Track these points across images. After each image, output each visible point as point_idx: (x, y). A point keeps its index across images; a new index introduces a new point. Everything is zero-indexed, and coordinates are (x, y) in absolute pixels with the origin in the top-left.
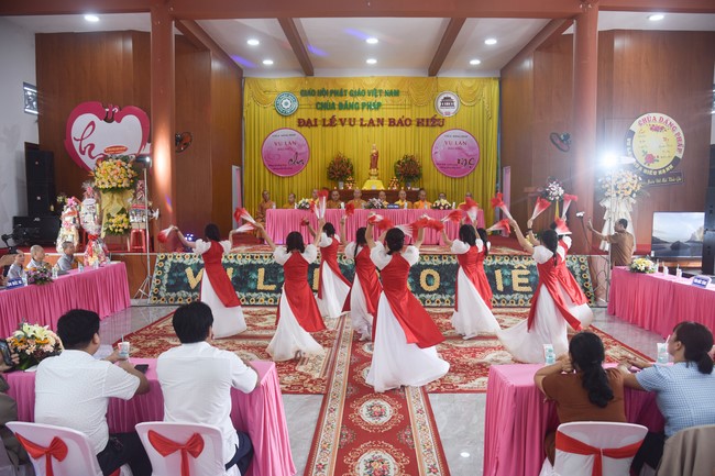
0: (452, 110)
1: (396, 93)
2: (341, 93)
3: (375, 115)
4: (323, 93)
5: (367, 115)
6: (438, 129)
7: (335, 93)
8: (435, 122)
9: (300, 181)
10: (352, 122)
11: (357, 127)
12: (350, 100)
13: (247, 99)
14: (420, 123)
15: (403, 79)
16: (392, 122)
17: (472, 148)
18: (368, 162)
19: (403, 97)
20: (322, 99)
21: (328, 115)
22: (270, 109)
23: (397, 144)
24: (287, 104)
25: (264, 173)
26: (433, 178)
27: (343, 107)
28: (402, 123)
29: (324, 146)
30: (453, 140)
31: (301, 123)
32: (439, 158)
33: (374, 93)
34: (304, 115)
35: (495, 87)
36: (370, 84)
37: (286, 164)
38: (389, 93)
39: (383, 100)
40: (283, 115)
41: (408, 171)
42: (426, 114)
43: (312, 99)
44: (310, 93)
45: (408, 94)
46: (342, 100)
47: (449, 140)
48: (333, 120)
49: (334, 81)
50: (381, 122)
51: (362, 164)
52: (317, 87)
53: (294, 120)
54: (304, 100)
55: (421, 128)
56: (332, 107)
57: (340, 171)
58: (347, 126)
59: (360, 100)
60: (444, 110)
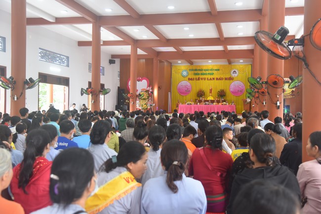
0: (236, 75)
1: (219, 70)
2: (201, 70)
3: (212, 77)
4: (196, 70)
5: (209, 77)
6: (231, 81)
7: (200, 70)
8: (231, 79)
9: (189, 97)
10: (205, 79)
11: (206, 80)
12: (204, 72)
13: (173, 72)
14: (226, 79)
15: (221, 66)
16: (217, 79)
17: (242, 87)
19: (220, 71)
20: (196, 72)
21: (197, 77)
22: (180, 75)
23: (218, 86)
24: (185, 73)
25: (178, 95)
26: (230, 96)
27: (202, 74)
28: (220, 79)
29: (196, 86)
30: (237, 84)
31: (190, 79)
32: (232, 90)
33: (212, 70)
34: (190, 77)
35: (250, 67)
36: (210, 67)
37: (184, 92)
38: (216, 70)
39: (215, 72)
40: (184, 77)
41: (222, 94)
42: (228, 76)
43: (193, 72)
44: (193, 70)
45: (222, 70)
46: (202, 72)
47: (235, 84)
48: (199, 78)
49: (199, 66)
50: (214, 79)
51: (207, 91)
52: (194, 68)
53: (187, 78)
54: (190, 72)
55: (226, 81)
56: (199, 74)
57: (201, 94)
58: (203, 80)
59: (207, 72)
60: (233, 75)
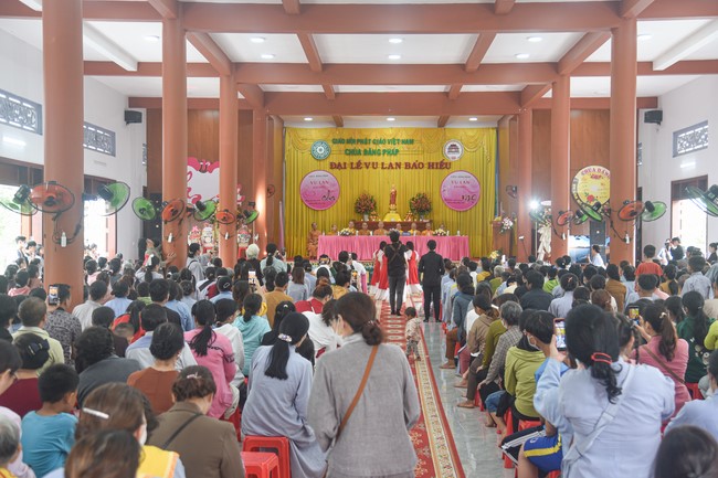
0: (457, 155)
1: (412, 142)
2: (366, 142)
3: (394, 160)
4: (350, 141)
5: (387, 159)
6: (446, 171)
7: (361, 141)
8: (443, 165)
9: (331, 214)
10: (375, 165)
11: (379, 169)
12: (373, 147)
13: (288, 146)
14: (431, 166)
15: (417, 130)
16: (408, 166)
17: (473, 187)
18: (388, 199)
19: (416, 145)
20: (350, 147)
21: (355, 159)
22: (307, 154)
23: (414, 184)
24: (320, 150)
25: (301, 207)
26: (442, 212)
27: (366, 153)
28: (416, 166)
29: (351, 186)
30: (458, 180)
31: (333, 166)
32: (447, 195)
33: (393, 141)
34: (335, 159)
35: (493, 133)
36: (389, 135)
37: (320, 200)
38: (405, 142)
39: (400, 147)
40: (318, 159)
41: (421, 206)
42: (436, 159)
43: (342, 146)
44: (341, 141)
45: (421, 142)
46: (366, 147)
47: (454, 180)
48: (359, 164)
49: (360, 131)
50: (399, 165)
51: (383, 201)
52: (346, 136)
53: (326, 164)
54: (335, 147)
55: (432, 170)
56: (359, 153)
57: (365, 206)
58: (371, 169)
59: (381, 147)
60: (450, 155)
